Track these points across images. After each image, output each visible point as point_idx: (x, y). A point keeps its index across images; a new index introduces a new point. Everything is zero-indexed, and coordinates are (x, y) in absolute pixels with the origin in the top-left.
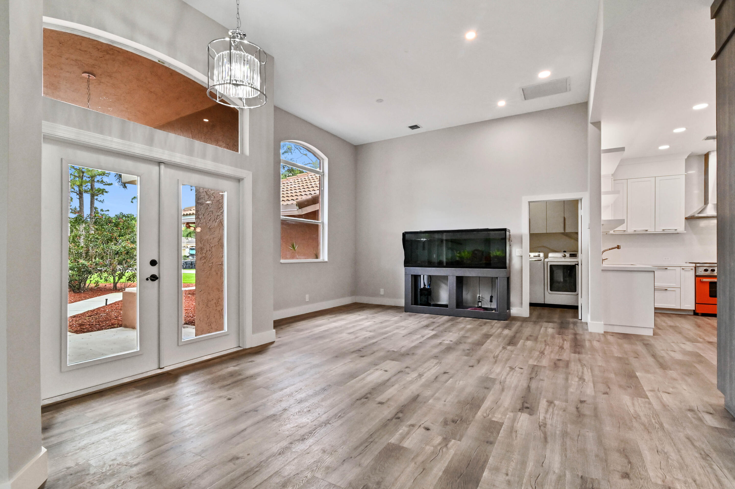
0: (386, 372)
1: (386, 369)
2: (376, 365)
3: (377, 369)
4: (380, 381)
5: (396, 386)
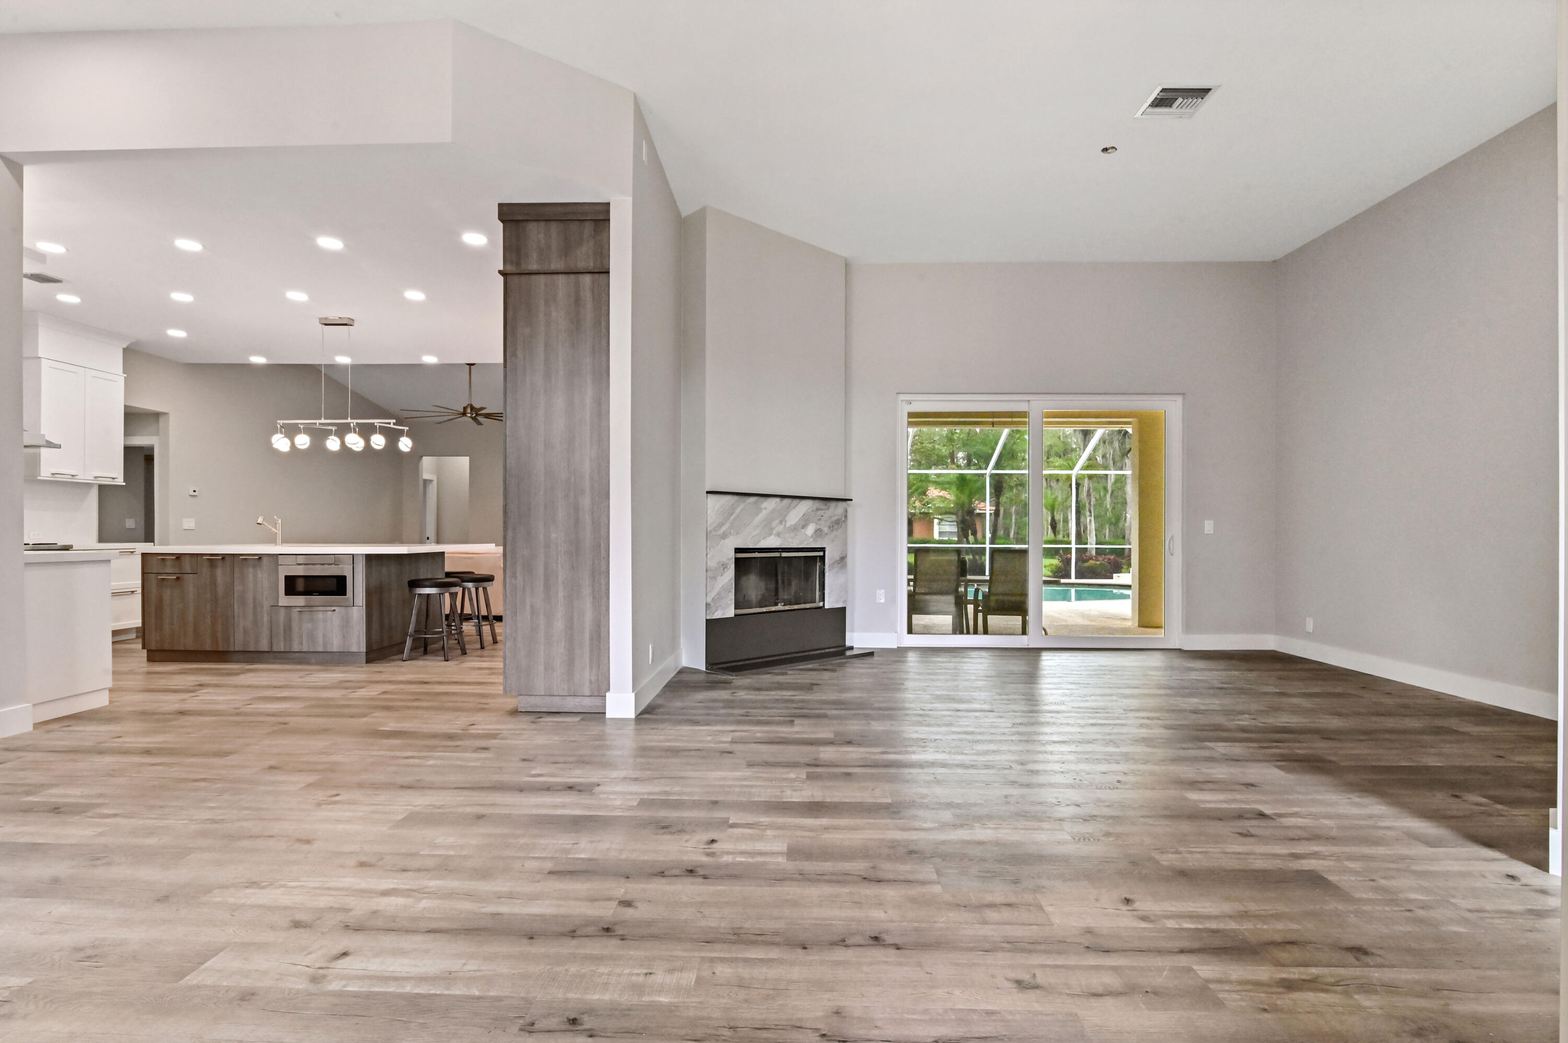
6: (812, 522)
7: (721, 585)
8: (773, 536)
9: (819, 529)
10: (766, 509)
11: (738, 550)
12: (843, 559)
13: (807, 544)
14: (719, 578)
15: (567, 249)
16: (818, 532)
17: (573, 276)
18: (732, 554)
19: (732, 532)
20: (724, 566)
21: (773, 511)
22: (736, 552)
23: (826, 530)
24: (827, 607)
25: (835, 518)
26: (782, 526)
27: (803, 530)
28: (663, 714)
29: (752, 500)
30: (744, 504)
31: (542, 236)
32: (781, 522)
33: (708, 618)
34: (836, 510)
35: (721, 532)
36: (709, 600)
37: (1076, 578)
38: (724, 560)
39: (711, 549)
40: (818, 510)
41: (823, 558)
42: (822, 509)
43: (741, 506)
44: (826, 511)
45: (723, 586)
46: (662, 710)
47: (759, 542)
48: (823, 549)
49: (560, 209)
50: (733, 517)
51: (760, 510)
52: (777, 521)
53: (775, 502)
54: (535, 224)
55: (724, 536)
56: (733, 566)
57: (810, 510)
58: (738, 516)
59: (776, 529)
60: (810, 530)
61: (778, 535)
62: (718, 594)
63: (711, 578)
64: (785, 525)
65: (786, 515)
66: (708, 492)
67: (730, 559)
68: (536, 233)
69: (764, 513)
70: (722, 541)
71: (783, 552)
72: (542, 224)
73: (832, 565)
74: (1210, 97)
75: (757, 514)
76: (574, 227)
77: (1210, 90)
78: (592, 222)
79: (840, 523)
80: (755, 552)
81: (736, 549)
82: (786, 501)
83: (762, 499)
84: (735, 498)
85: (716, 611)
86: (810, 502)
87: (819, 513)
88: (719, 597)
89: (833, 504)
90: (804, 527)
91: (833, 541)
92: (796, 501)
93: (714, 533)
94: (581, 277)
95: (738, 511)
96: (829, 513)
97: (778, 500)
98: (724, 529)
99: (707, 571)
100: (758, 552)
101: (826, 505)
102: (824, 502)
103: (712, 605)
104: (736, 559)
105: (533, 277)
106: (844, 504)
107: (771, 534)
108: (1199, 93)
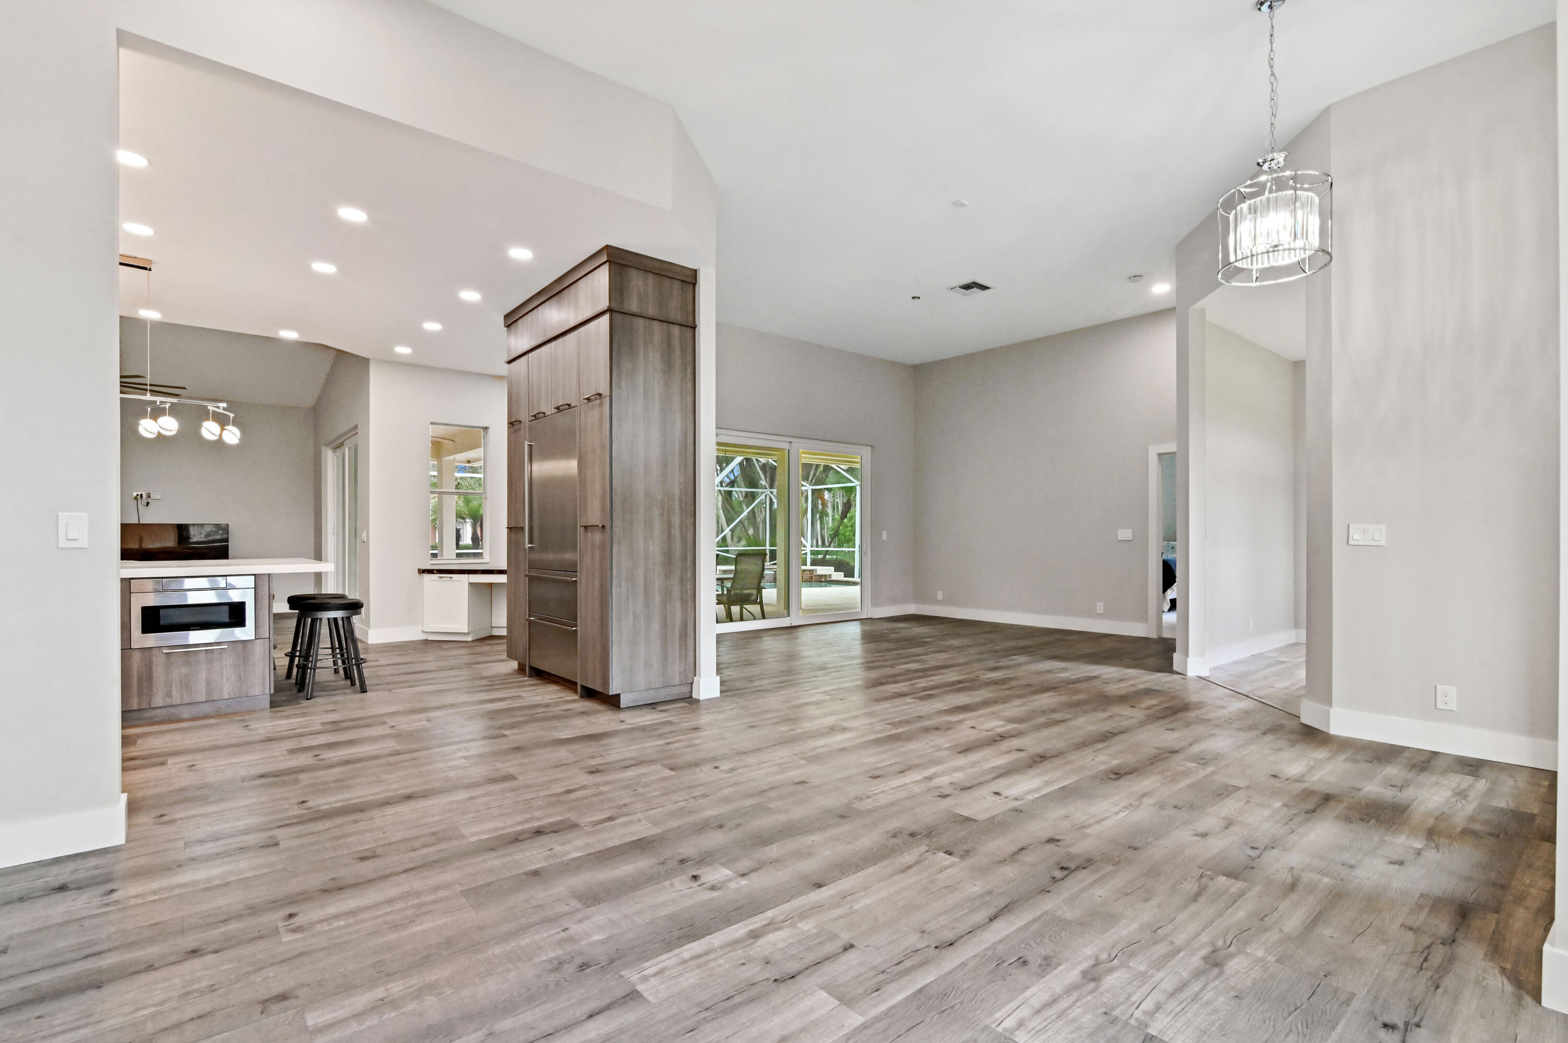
0: (998, 791)
1: (997, 797)
2: (1016, 810)
3: (1016, 799)
4: (1016, 777)
5: (987, 766)
15: (662, 301)
17: (665, 325)
31: (641, 283)
49: (657, 264)
54: (636, 271)
68: (637, 281)
72: (641, 273)
74: (988, 290)
76: (667, 282)
77: (989, 288)
78: (680, 283)
94: (672, 326)
105: (634, 318)
108: (984, 288)
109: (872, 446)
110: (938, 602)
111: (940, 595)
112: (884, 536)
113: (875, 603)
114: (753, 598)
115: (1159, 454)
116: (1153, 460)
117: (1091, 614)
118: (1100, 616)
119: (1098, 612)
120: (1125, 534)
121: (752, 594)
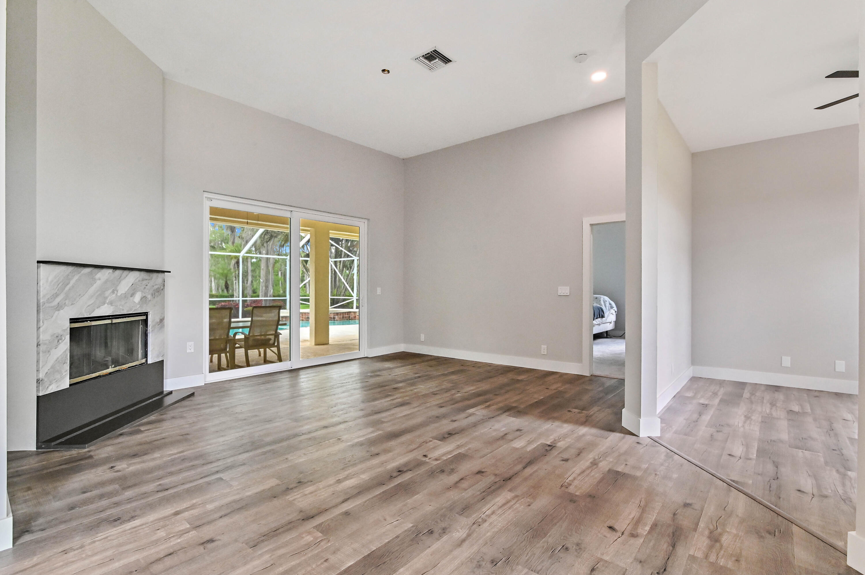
6: (139, 291)
7: (55, 358)
8: (106, 305)
9: (144, 297)
10: (100, 279)
11: (73, 321)
12: (162, 320)
13: (135, 310)
14: (53, 351)
16: (144, 299)
18: (67, 325)
19: (67, 303)
20: (59, 338)
21: (106, 282)
22: (71, 323)
23: (149, 297)
24: (150, 361)
25: (156, 287)
26: (114, 295)
27: (131, 298)
28: (50, 525)
29: (87, 270)
30: (79, 275)
32: (113, 292)
33: (41, 394)
34: (157, 278)
35: (55, 303)
36: (41, 376)
37: (242, 318)
38: (59, 331)
39: (45, 322)
40: (143, 280)
41: (146, 322)
42: (146, 280)
43: (76, 277)
44: (149, 281)
45: (58, 358)
46: (41, 521)
47: (94, 310)
48: (146, 314)
50: (67, 288)
51: (95, 280)
52: (110, 291)
53: (107, 273)
55: (59, 307)
56: (68, 337)
57: (138, 280)
58: (73, 287)
59: (109, 298)
60: (137, 298)
61: (111, 303)
62: (52, 367)
63: (44, 352)
64: (117, 294)
65: (118, 286)
66: (38, 262)
67: (64, 330)
69: (99, 283)
70: (57, 312)
71: (113, 318)
73: (154, 326)
75: (92, 285)
77: (450, 61)
79: (160, 291)
80: (87, 321)
81: (71, 319)
82: (118, 272)
83: (96, 270)
84: (70, 268)
85: (50, 385)
86: (137, 273)
87: (145, 282)
88: (54, 370)
89: (155, 275)
90: (132, 295)
91: (155, 306)
92: (126, 272)
93: (47, 305)
95: (72, 282)
96: (152, 283)
97: (111, 271)
98: (58, 300)
99: (38, 345)
100: (90, 321)
101: (150, 276)
102: (148, 274)
103: (46, 380)
104: (71, 329)
106: (160, 275)
107: (104, 303)
108: (446, 60)
109: (368, 220)
110: (422, 343)
111: (423, 337)
112: (379, 291)
113: (371, 345)
114: (271, 342)
115: (591, 225)
116: (587, 229)
117: (537, 355)
118: (544, 356)
119: (543, 353)
120: (564, 290)
121: (270, 339)
